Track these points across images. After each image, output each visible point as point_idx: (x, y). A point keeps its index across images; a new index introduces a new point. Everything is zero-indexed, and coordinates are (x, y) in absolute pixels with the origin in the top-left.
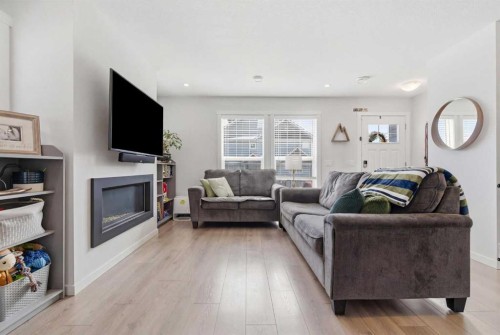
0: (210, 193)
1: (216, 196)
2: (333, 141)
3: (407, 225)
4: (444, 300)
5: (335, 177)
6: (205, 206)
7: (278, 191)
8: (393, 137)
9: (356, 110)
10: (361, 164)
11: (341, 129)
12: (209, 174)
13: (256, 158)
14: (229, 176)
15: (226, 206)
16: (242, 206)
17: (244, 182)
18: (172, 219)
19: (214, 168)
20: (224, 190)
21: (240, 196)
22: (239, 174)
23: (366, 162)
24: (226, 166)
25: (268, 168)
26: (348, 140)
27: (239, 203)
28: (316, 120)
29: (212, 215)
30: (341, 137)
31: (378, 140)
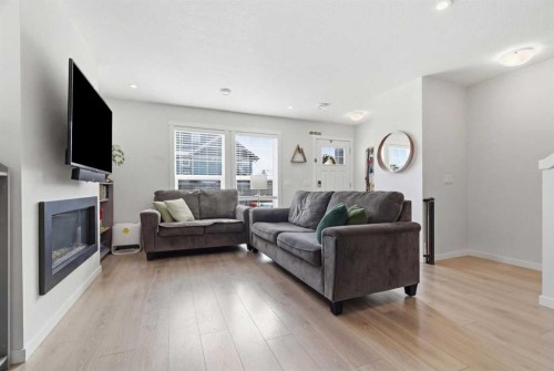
0: (167, 218)
1: (175, 221)
2: (292, 161)
3: (386, 232)
4: (403, 289)
5: (303, 196)
6: (164, 234)
7: (246, 212)
8: (341, 161)
9: (311, 133)
10: (316, 184)
11: (299, 150)
12: (160, 196)
13: (216, 177)
14: (187, 198)
15: (189, 232)
16: (207, 231)
17: (205, 203)
18: (110, 253)
19: (165, 189)
20: (184, 214)
21: (201, 219)
22: (198, 196)
23: (320, 183)
24: (180, 186)
25: (229, 188)
26: (305, 160)
27: (205, 227)
28: (276, 140)
29: (172, 244)
30: (299, 157)
31: (329, 162)
